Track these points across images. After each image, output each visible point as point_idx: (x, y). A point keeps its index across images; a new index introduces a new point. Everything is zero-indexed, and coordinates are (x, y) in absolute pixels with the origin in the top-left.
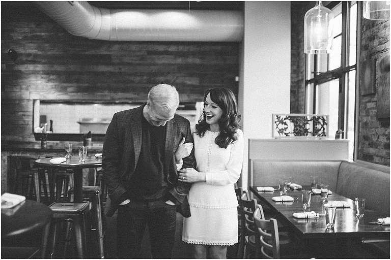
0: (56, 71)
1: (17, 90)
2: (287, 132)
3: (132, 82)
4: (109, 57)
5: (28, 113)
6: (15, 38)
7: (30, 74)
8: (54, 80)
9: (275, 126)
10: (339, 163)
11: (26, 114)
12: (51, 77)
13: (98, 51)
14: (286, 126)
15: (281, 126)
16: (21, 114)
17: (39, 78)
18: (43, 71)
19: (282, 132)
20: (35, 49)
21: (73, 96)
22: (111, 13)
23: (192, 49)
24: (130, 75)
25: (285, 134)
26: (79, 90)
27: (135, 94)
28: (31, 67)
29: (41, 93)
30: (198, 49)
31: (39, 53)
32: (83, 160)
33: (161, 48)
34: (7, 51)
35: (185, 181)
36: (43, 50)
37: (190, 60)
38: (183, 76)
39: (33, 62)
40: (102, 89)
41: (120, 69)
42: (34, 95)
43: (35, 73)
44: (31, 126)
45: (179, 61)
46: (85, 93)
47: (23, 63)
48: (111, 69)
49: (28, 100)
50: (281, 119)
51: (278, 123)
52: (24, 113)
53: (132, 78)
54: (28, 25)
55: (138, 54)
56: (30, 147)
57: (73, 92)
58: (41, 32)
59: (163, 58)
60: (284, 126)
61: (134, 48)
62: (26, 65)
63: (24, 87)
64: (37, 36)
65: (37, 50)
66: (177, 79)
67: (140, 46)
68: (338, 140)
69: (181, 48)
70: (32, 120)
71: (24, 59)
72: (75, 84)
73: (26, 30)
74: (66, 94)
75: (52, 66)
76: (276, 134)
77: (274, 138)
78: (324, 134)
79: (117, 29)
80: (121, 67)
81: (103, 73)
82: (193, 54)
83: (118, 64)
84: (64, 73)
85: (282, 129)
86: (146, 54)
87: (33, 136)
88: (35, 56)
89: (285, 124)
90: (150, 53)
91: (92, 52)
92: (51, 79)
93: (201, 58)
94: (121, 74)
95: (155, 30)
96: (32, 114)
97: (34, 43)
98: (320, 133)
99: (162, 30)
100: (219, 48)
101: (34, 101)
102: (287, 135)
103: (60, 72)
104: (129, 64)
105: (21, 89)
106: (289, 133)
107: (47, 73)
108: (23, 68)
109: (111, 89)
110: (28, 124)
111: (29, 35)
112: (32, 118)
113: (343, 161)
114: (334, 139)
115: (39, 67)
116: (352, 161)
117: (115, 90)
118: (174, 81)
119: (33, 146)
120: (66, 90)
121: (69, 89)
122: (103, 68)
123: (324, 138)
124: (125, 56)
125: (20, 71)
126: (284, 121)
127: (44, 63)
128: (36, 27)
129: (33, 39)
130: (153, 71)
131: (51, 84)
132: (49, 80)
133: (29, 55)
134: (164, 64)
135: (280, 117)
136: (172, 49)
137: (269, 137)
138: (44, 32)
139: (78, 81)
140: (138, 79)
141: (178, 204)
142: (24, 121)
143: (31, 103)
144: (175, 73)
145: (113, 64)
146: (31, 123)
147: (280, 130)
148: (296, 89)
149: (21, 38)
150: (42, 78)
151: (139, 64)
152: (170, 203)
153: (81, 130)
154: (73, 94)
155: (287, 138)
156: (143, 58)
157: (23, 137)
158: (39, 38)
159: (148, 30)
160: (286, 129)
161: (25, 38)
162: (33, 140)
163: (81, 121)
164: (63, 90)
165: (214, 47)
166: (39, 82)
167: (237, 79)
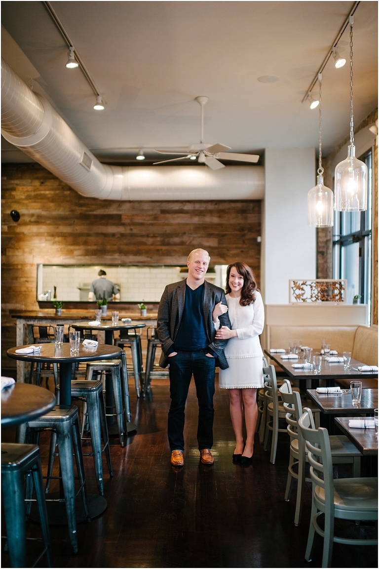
0: (61, 233)
1: (19, 253)
2: (304, 297)
3: (145, 244)
4: (119, 217)
5: (32, 279)
6: (17, 198)
7: (34, 236)
8: (59, 242)
9: (292, 292)
10: (356, 328)
11: (29, 279)
12: (57, 239)
13: (107, 210)
14: (303, 292)
15: (298, 292)
16: (24, 279)
17: (44, 240)
18: (48, 233)
19: (299, 298)
20: (39, 209)
21: (80, 259)
22: (123, 172)
23: (210, 207)
24: (142, 236)
25: (302, 299)
26: (87, 253)
27: (148, 257)
28: (34, 229)
29: (46, 257)
30: (217, 206)
31: (44, 213)
32: (116, 323)
33: (176, 207)
34: (9, 212)
35: (220, 338)
36: (47, 209)
37: (208, 219)
38: (199, 237)
39: (37, 223)
40: (113, 252)
41: (131, 229)
42: (39, 260)
43: (38, 235)
44: (35, 293)
45: (196, 220)
46: (93, 257)
47: (25, 224)
48: (121, 230)
49: (32, 265)
50: (298, 284)
51: (294, 289)
52: (26, 279)
53: (144, 240)
54: (31, 183)
55: (151, 213)
56: (34, 314)
57: (81, 255)
58: (45, 190)
59: (178, 217)
60: (301, 292)
61: (146, 206)
62: (29, 227)
63: (27, 250)
64: (41, 195)
65: (41, 210)
66: (193, 240)
67: (153, 204)
68: (356, 305)
69: (197, 206)
70: (36, 286)
71: (27, 219)
72: (82, 247)
73: (30, 188)
74: (73, 257)
75: (58, 228)
76: (293, 300)
77: (291, 304)
78: (341, 299)
79: (129, 188)
80: (132, 227)
81: (113, 235)
82: (211, 212)
83: (129, 224)
84: (71, 235)
85: (299, 295)
86: (159, 213)
87: (37, 304)
88: (39, 216)
89: (302, 289)
90: (163, 212)
91: (100, 212)
92: (56, 242)
93: (220, 217)
94: (132, 235)
95: (169, 189)
96: (35, 280)
97: (37, 202)
98: (337, 298)
99: (177, 189)
100: (239, 205)
101: (38, 265)
102: (304, 300)
103: (65, 233)
104: (142, 224)
105: (24, 252)
106: (307, 298)
107: (53, 235)
108: (25, 230)
109: (121, 252)
110: (31, 291)
111: (33, 194)
112: (35, 284)
113: (359, 326)
114: (352, 304)
115: (43, 229)
116: (369, 326)
117: (126, 253)
118: (190, 242)
119: (37, 313)
120: (73, 252)
121: (76, 253)
122: (112, 229)
123: (341, 304)
124: (137, 215)
125: (23, 233)
126: (301, 287)
127: (49, 224)
128: (41, 185)
129: (37, 198)
130: (168, 232)
131: (56, 247)
132: (54, 243)
133: (33, 215)
134: (179, 224)
135: (296, 283)
136: (188, 207)
137: (286, 303)
138: (49, 190)
139: (85, 243)
140: (150, 240)
141: (216, 356)
142: (27, 288)
143: (35, 268)
144: (191, 234)
145: (124, 225)
146: (34, 289)
147: (297, 296)
148: (324, 250)
149: (23, 197)
150: (46, 240)
151: (152, 225)
152: (209, 355)
153: (81, 297)
154: (80, 257)
155: (305, 304)
156: (156, 218)
157: (26, 305)
158: (43, 197)
159: (162, 189)
160: (303, 294)
161: (28, 197)
162: (37, 307)
163: (82, 287)
164: (70, 253)
165: (233, 205)
166: (44, 245)
167: (259, 239)
